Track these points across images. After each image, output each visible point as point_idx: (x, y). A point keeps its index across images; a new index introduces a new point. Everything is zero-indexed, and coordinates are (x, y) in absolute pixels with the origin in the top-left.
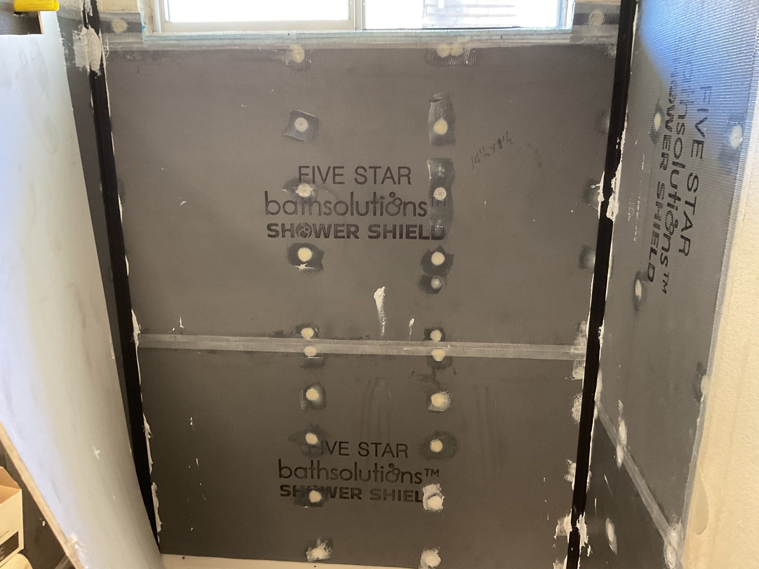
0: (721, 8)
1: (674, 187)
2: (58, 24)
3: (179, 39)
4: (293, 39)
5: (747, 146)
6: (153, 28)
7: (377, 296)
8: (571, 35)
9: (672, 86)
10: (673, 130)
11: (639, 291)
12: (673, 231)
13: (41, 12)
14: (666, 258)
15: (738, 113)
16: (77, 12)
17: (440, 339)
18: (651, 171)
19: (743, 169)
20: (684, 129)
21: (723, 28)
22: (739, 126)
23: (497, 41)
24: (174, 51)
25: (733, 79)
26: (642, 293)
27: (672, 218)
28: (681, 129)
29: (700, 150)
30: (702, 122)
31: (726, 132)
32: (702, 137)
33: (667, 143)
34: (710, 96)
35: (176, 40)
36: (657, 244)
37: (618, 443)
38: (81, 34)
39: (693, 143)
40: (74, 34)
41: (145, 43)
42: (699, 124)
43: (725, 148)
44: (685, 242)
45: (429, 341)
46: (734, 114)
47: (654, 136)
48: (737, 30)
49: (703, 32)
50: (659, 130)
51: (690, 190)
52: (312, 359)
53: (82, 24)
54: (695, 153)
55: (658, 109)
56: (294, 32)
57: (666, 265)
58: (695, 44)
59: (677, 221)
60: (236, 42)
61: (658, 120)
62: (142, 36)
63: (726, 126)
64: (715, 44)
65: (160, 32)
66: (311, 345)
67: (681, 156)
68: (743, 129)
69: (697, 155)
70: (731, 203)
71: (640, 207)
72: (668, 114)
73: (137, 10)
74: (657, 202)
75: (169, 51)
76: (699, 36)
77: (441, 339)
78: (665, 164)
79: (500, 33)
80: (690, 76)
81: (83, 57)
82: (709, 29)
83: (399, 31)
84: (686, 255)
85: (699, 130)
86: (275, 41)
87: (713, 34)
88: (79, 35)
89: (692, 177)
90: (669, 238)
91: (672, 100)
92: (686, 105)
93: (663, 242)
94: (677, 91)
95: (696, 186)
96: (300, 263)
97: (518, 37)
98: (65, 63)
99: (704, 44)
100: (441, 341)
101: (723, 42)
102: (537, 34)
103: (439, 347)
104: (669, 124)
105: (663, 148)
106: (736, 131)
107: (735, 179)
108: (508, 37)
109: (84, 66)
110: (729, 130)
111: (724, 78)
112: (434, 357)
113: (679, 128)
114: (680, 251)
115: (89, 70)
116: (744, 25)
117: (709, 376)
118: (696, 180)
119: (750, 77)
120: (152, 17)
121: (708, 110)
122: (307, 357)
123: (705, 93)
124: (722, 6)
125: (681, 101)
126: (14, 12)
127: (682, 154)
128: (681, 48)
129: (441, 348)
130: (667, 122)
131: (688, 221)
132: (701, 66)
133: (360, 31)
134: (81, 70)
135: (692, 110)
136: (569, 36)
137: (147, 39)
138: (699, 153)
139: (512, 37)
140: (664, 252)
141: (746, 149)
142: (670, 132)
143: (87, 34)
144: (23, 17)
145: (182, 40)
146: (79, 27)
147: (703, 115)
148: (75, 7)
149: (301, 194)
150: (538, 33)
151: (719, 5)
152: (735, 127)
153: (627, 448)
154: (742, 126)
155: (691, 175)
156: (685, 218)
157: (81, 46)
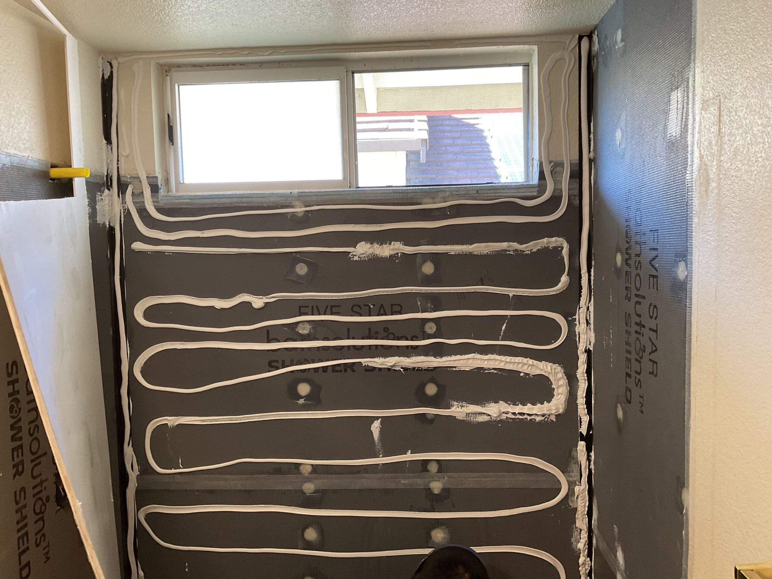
0: (658, 166)
1: (638, 316)
2: (85, 188)
3: (191, 198)
4: (294, 197)
5: (691, 278)
6: (168, 189)
7: (374, 429)
8: (538, 189)
9: (627, 230)
10: (632, 267)
11: (620, 414)
12: (642, 355)
13: (75, 178)
14: (639, 380)
15: (680, 251)
16: (101, 177)
17: (436, 471)
18: (618, 303)
19: (691, 299)
20: (641, 265)
21: (661, 182)
22: (683, 262)
23: (474, 195)
24: (187, 208)
25: (674, 223)
26: (623, 416)
27: (640, 343)
28: (638, 266)
29: (655, 283)
30: (654, 259)
31: (674, 267)
32: (656, 272)
33: (628, 278)
34: (658, 237)
35: (190, 199)
36: (631, 368)
37: (617, 569)
38: (103, 195)
39: (649, 277)
40: (97, 195)
41: (161, 202)
42: (652, 261)
43: (675, 280)
44: (653, 365)
45: (426, 473)
46: (678, 252)
47: (618, 271)
48: (672, 184)
49: (646, 185)
50: (620, 267)
51: (651, 318)
52: (311, 496)
53: (104, 186)
54: (651, 285)
55: (619, 250)
56: (295, 191)
57: (640, 387)
58: (641, 195)
59: (644, 346)
60: (244, 200)
61: (619, 258)
62: (159, 196)
63: (673, 262)
64: (657, 195)
65: (174, 192)
66: (309, 482)
67: (641, 289)
68: (687, 264)
69: (653, 287)
70: (686, 328)
71: (612, 336)
72: (628, 254)
73: (155, 174)
74: (626, 330)
75: (182, 208)
76: (643, 189)
77: (438, 470)
78: (629, 296)
79: (476, 189)
80: (640, 221)
81: (104, 215)
82: (651, 183)
83: (387, 188)
84: (656, 376)
85: (653, 266)
86: (279, 199)
87: (654, 187)
88: (101, 196)
89: (652, 307)
90: (640, 362)
91: (629, 241)
92: (640, 245)
93: (635, 366)
94: (632, 233)
95: (656, 314)
96: (300, 397)
97: (492, 191)
98: (88, 221)
99: (648, 195)
100: (438, 472)
101: (662, 194)
102: (508, 189)
103: (437, 479)
104: (628, 262)
105: (626, 282)
106: (682, 265)
107: (686, 307)
108: (483, 192)
109: (104, 222)
110: (676, 265)
111: (667, 222)
112: (432, 490)
113: (637, 264)
114: (650, 373)
115: (108, 226)
116: (677, 180)
117: (688, 487)
118: (655, 309)
119: (685, 222)
120: (168, 179)
121: (657, 249)
122: (305, 493)
123: (654, 235)
124: (658, 165)
125: (636, 242)
126: (49, 178)
127: (642, 287)
128: (631, 198)
129: (438, 479)
130: (627, 260)
131: (653, 346)
132: (648, 213)
133: (354, 189)
134: (101, 225)
135: (645, 249)
136: (536, 190)
137: (163, 198)
138: (655, 286)
139: (487, 192)
140: (637, 376)
141: (691, 281)
142: (629, 268)
143: (108, 195)
144: (57, 183)
145: (194, 199)
146: (102, 189)
147: (654, 253)
148: (100, 172)
149: (300, 332)
150: (508, 187)
151: (656, 164)
152: (680, 263)
153: (626, 573)
154: (685, 262)
155: (651, 305)
156: (651, 343)
157: (103, 206)
